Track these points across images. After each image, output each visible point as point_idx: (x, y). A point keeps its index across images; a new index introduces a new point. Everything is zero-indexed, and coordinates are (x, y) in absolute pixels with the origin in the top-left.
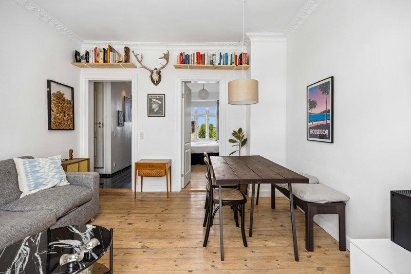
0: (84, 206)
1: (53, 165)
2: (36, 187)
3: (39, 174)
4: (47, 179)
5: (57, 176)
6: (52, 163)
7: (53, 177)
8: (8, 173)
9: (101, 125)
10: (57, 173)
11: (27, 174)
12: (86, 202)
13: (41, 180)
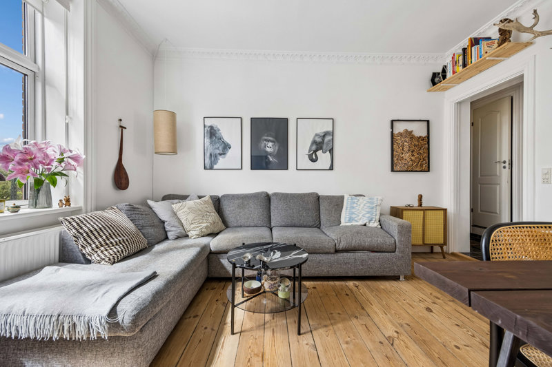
0: (379, 254)
1: (368, 205)
2: (349, 221)
3: (354, 210)
4: (358, 216)
5: (367, 215)
6: (369, 202)
7: (363, 216)
8: (337, 205)
9: (507, 165)
10: (368, 213)
11: (347, 208)
12: (385, 252)
13: (354, 216)
